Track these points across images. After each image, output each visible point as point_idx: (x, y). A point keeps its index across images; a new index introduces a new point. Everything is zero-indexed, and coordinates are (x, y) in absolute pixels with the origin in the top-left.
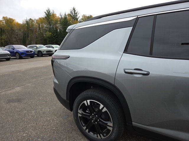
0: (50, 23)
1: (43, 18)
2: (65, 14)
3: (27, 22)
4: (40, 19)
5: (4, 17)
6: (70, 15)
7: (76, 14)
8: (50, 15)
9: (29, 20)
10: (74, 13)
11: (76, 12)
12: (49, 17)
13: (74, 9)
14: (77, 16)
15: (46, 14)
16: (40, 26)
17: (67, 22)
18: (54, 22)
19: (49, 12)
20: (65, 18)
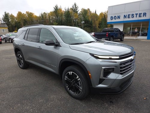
0: (57, 16)
1: (53, 12)
2: (68, 9)
3: (42, 15)
4: (51, 12)
5: (27, 12)
6: (72, 9)
7: (76, 8)
8: (58, 10)
9: (44, 14)
10: (75, 7)
11: (76, 7)
12: (56, 11)
13: (75, 4)
14: (77, 9)
15: (55, 9)
16: (51, 18)
17: (70, 14)
18: (60, 15)
19: (57, 7)
20: (68, 11)
